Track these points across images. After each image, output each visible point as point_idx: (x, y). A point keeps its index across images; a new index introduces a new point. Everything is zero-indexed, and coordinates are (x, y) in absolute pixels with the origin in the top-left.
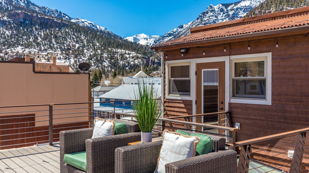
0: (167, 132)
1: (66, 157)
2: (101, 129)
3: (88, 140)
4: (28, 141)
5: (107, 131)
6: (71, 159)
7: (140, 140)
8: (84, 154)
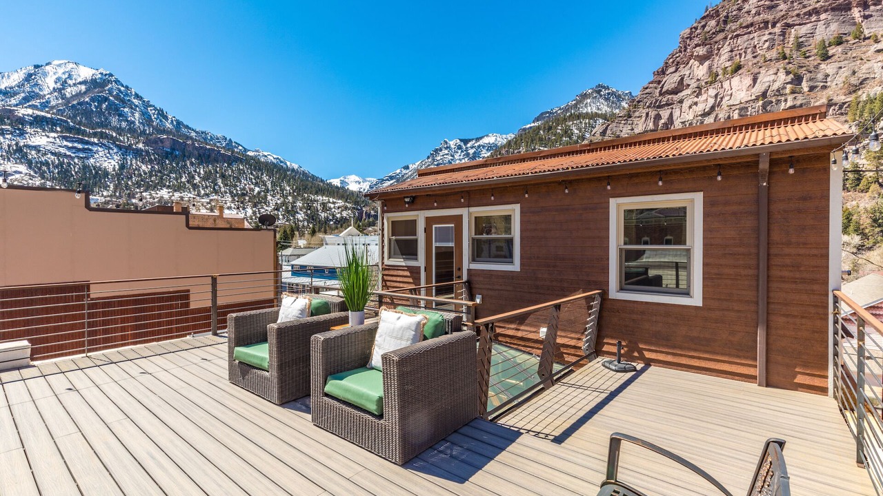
0: (385, 310)
1: (238, 351)
2: (290, 310)
3: (272, 325)
4: (178, 330)
5: (300, 312)
6: (246, 354)
7: (348, 323)
8: (266, 346)
